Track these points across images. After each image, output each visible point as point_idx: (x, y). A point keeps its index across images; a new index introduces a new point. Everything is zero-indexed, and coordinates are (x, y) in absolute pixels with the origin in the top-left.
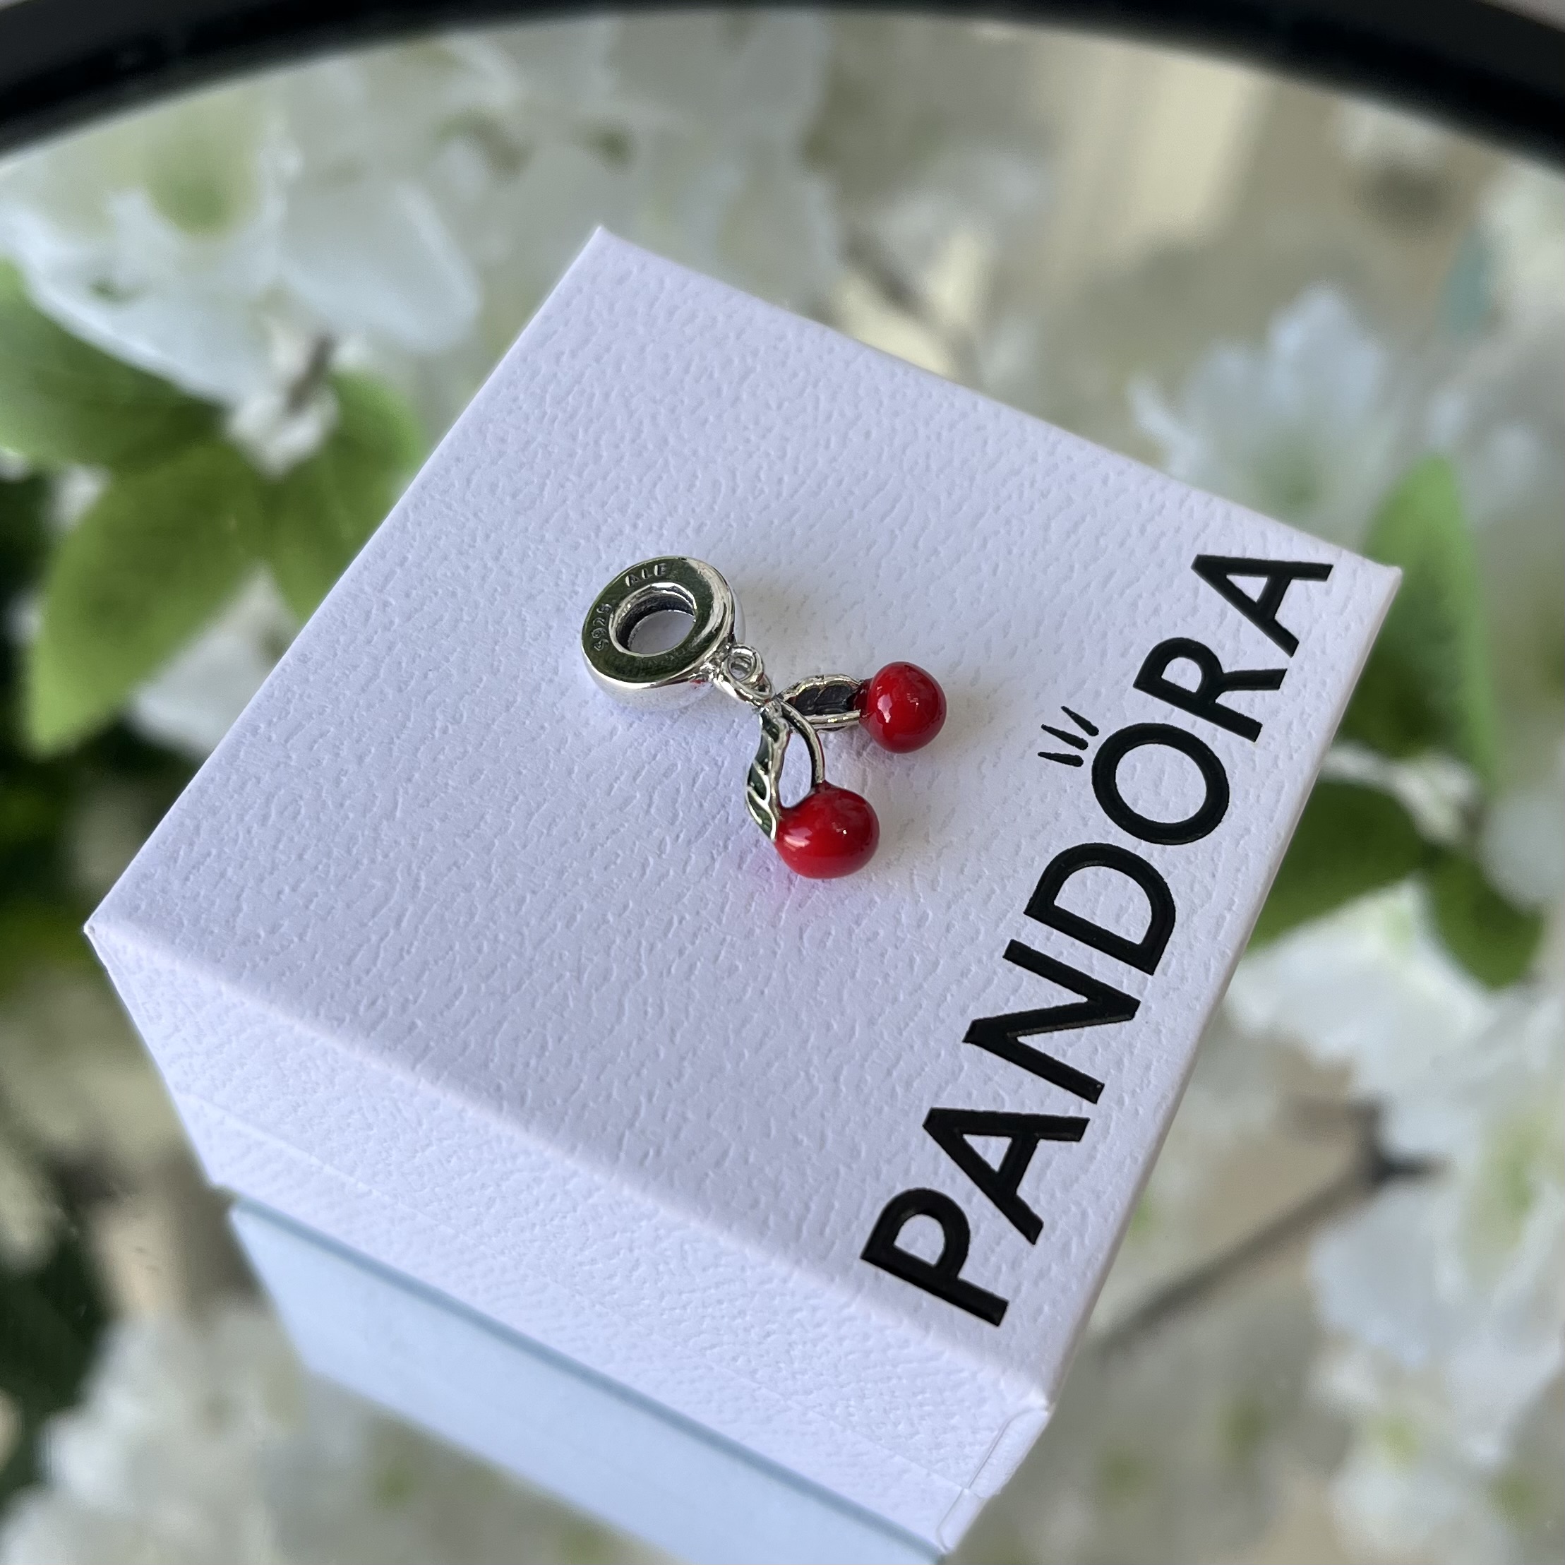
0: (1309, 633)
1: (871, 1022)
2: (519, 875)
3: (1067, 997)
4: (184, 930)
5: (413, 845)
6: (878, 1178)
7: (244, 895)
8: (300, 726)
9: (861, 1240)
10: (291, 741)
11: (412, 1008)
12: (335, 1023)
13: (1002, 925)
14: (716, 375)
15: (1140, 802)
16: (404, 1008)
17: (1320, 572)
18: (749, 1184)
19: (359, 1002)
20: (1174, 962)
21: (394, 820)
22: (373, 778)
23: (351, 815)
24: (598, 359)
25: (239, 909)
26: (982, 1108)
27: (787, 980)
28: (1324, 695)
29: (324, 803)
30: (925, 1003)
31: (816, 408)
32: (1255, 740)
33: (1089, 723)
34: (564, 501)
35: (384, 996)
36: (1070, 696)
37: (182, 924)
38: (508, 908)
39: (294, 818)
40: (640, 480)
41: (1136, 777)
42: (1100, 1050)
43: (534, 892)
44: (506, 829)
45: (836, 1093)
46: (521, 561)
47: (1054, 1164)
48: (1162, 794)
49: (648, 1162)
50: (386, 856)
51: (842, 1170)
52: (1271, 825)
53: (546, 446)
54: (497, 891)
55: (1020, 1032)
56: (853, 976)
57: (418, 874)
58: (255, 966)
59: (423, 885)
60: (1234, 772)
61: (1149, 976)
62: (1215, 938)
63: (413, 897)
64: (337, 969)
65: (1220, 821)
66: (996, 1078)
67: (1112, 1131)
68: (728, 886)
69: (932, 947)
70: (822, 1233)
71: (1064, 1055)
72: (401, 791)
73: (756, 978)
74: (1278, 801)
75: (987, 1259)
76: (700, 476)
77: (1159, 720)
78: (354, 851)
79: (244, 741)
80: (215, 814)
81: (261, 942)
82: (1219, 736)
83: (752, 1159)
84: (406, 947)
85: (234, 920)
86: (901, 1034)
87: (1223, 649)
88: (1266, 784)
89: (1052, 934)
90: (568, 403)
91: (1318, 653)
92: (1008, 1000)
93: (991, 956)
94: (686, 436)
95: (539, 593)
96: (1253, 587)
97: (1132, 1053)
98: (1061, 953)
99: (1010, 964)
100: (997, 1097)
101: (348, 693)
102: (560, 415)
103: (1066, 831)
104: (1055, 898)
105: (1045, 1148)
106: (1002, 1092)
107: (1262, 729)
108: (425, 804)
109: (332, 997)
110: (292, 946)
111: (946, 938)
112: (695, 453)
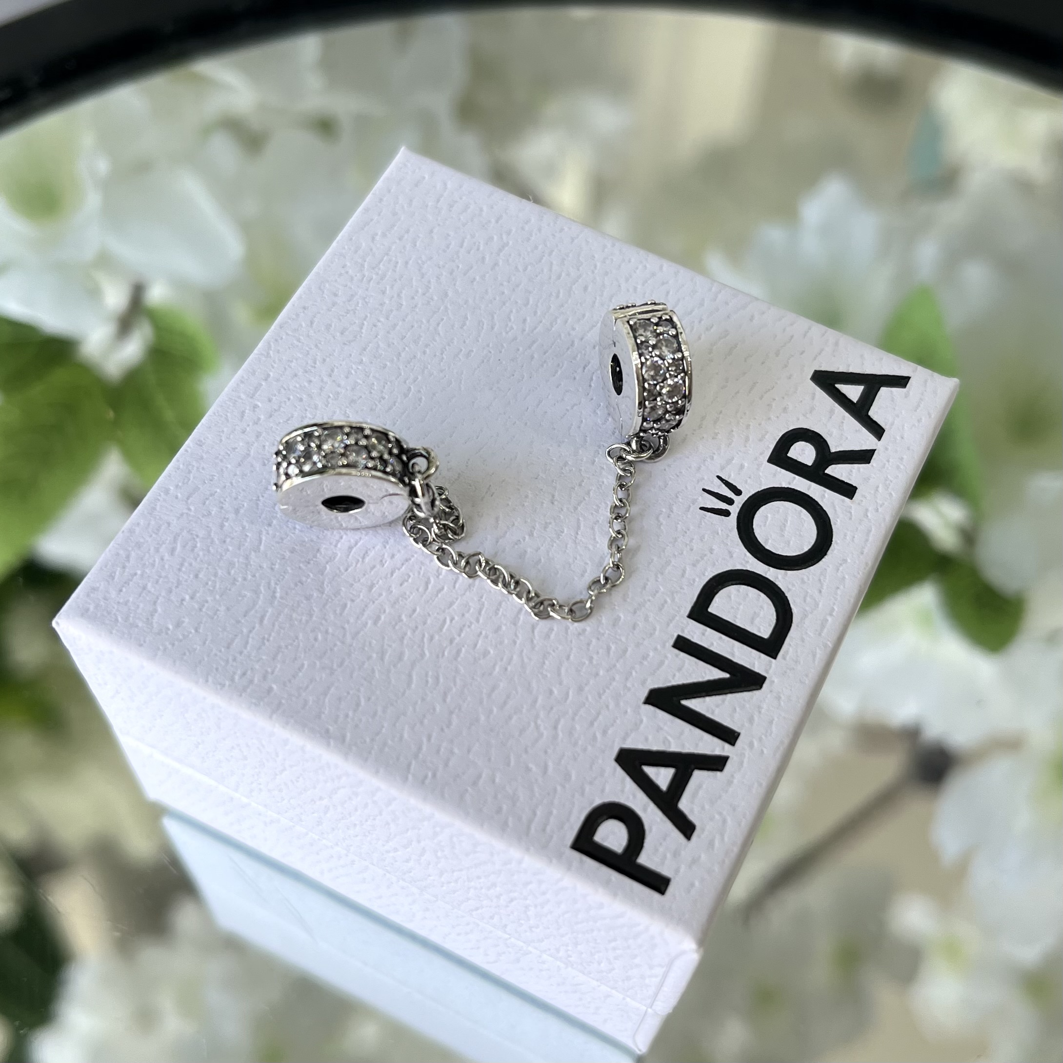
0: (892, 424)
1: (580, 689)
2: (343, 589)
3: (715, 674)
4: (119, 624)
5: (272, 569)
6: (583, 794)
7: (159, 601)
8: (197, 489)
9: (571, 835)
10: (191, 499)
11: (270, 677)
12: (219, 687)
13: (671, 625)
14: (481, 248)
15: (770, 541)
16: (265, 678)
17: (901, 381)
18: (495, 797)
19: (234, 673)
20: (791, 649)
21: (259, 552)
22: (245, 523)
23: (230, 548)
24: (400, 239)
25: (156, 611)
26: (655, 748)
27: (523, 661)
28: (902, 467)
29: (212, 542)
30: (617, 677)
31: (551, 270)
32: (852, 499)
33: (735, 487)
34: (376, 337)
35: (252, 669)
36: (722, 468)
37: (117, 620)
38: (335, 611)
39: (193, 550)
40: (428, 321)
41: (768, 523)
42: (738, 709)
43: (353, 601)
44: (334, 558)
45: (555, 737)
46: (347, 377)
47: (704, 786)
48: (786, 536)
49: (427, 781)
50: (254, 576)
51: (559, 788)
52: (861, 557)
53: (364, 299)
54: (327, 600)
55: (682, 697)
56: (568, 658)
57: (275, 588)
58: (165, 649)
59: (278, 595)
60: (837, 521)
61: (773, 660)
62: (820, 634)
63: (271, 603)
64: (220, 651)
65: (826, 554)
66: (666, 728)
67: (745, 764)
68: (484, 598)
69: (623, 639)
70: (544, 830)
71: (713, 713)
72: (264, 532)
73: (502, 660)
74: (867, 540)
75: (656, 850)
76: (469, 318)
77: (784, 485)
78: (233, 572)
79: (159, 498)
80: (139, 547)
81: (169, 632)
82: (826, 495)
83: (497, 780)
84: (266, 636)
85: (152, 618)
86: (600, 698)
87: (831, 435)
88: (859, 529)
89: (706, 631)
90: (379, 269)
91: (898, 438)
92: (674, 675)
93: (664, 646)
94: (460, 290)
95: (359, 399)
96: (854, 392)
97: (760, 712)
98: (712, 644)
99: (676, 651)
100: (665, 740)
101: (229, 466)
102: (374, 277)
103: (717, 561)
104: (708, 607)
105: (699, 777)
106: (669, 738)
107: (857, 491)
108: (280, 541)
109: (217, 669)
110: (191, 636)
111: (633, 633)
112: (466, 302)
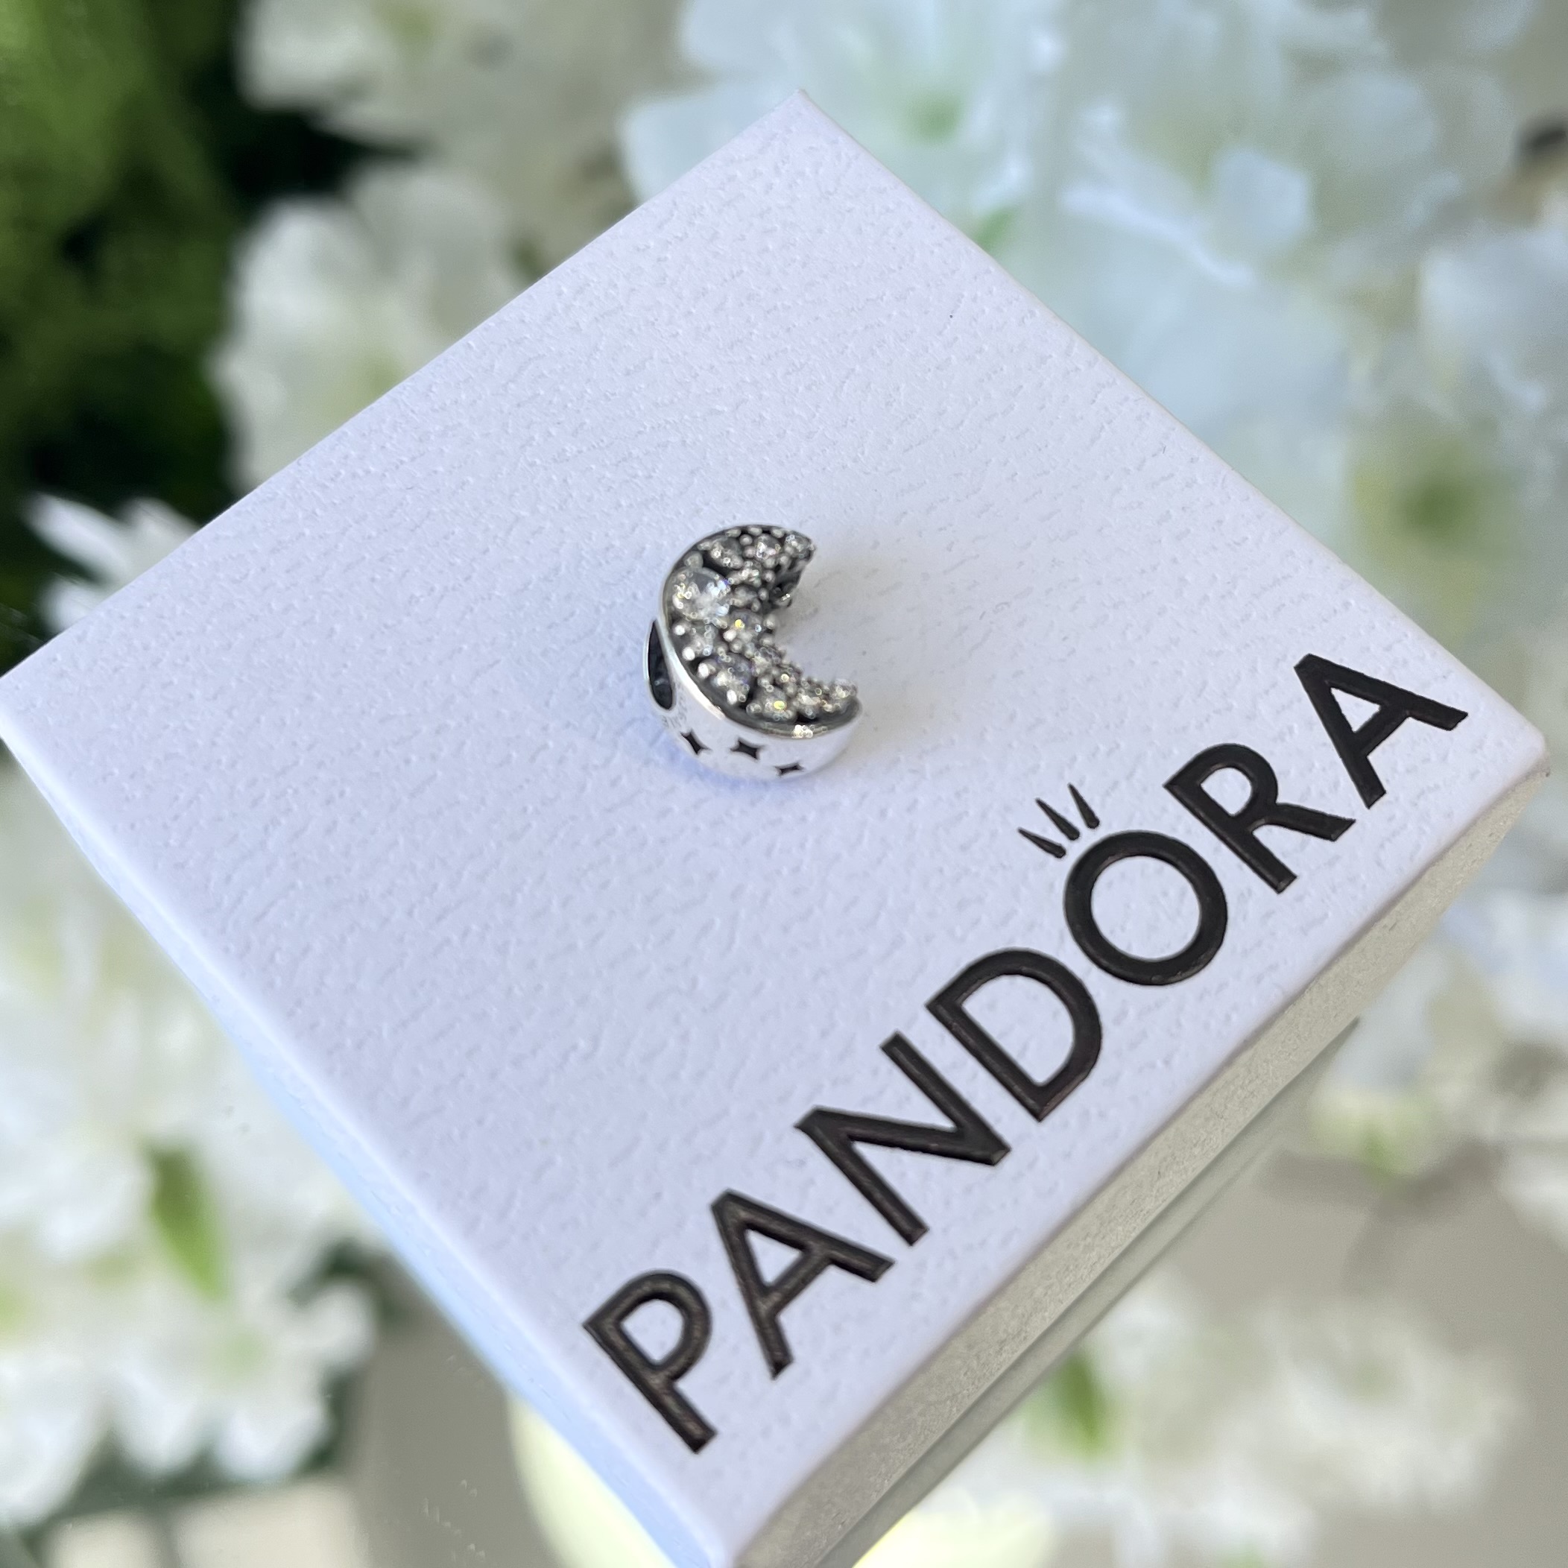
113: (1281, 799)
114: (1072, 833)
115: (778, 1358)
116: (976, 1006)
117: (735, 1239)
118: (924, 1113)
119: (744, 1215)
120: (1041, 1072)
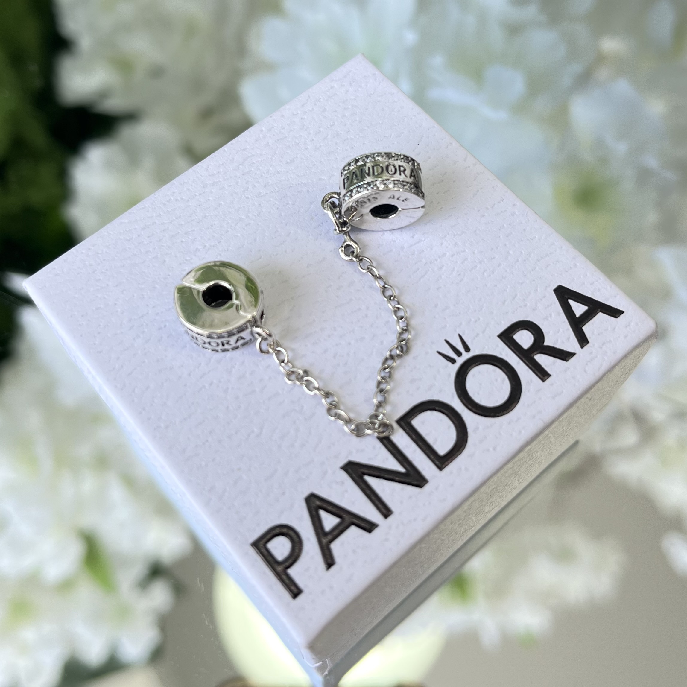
113: (546, 344)
114: (459, 354)
115: (329, 562)
116: (417, 422)
117: (314, 513)
118: (394, 465)
119: (318, 503)
120: (442, 451)
